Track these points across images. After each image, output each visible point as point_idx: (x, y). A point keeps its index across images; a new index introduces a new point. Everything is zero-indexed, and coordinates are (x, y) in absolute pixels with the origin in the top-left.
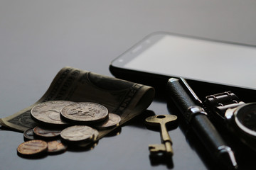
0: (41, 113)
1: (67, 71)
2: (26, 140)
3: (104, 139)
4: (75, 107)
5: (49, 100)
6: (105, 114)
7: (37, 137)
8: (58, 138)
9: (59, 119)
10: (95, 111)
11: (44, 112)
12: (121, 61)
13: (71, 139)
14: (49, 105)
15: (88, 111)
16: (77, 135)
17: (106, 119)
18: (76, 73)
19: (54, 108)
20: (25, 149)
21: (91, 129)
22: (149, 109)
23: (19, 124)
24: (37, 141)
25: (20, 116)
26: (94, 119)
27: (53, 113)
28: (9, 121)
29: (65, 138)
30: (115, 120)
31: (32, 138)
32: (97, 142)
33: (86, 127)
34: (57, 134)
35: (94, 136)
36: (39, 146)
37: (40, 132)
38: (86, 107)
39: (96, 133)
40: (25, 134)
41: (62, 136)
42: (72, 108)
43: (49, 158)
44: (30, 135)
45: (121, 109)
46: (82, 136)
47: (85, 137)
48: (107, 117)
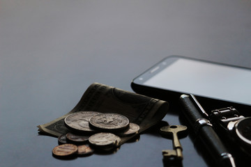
0: (73, 121)
2: (60, 143)
3: (125, 144)
4: (102, 117)
5: (80, 111)
6: (126, 123)
7: (69, 142)
8: (87, 143)
9: (88, 127)
10: (118, 121)
11: (76, 121)
12: (141, 79)
13: (97, 144)
14: (79, 115)
15: (112, 120)
17: (127, 128)
19: (84, 117)
20: (59, 151)
21: (114, 136)
22: (163, 120)
23: (54, 130)
24: (69, 145)
25: (56, 124)
26: (117, 127)
27: (83, 122)
28: (47, 128)
30: (135, 128)
31: (65, 142)
32: (119, 147)
33: (110, 134)
34: (86, 140)
35: (116, 142)
36: (70, 149)
37: (71, 137)
38: (111, 117)
39: (118, 139)
40: (60, 138)
41: (90, 141)
42: (99, 118)
43: (79, 159)
44: (63, 140)
45: (140, 119)
46: (106, 142)
47: (110, 142)
48: (128, 126)
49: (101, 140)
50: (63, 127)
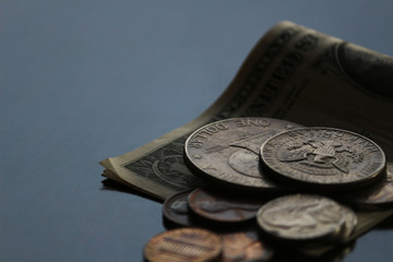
0: (209, 151)
1: (286, 35)
3: (371, 235)
4: (299, 140)
6: (376, 165)
7: (197, 221)
8: (250, 226)
9: (256, 172)
11: (218, 149)
13: (284, 233)
14: (230, 130)
15: (331, 153)
16: (298, 222)
17: (380, 180)
18: (308, 43)
19: (244, 137)
20: (163, 251)
21: (336, 207)
23: (152, 177)
24: (197, 231)
25: (156, 154)
26: (348, 178)
27: (241, 155)
28: (129, 167)
29: (267, 228)
31: (183, 219)
32: (351, 244)
33: (324, 202)
34: (248, 215)
35: (343, 227)
37: (204, 204)
38: (329, 142)
39: (349, 219)
40: (167, 207)
41: (261, 221)
42: (291, 144)
44: (179, 212)
46: (313, 227)
47: (322, 230)
48: (383, 173)
49: (295, 219)
50: (178, 167)
